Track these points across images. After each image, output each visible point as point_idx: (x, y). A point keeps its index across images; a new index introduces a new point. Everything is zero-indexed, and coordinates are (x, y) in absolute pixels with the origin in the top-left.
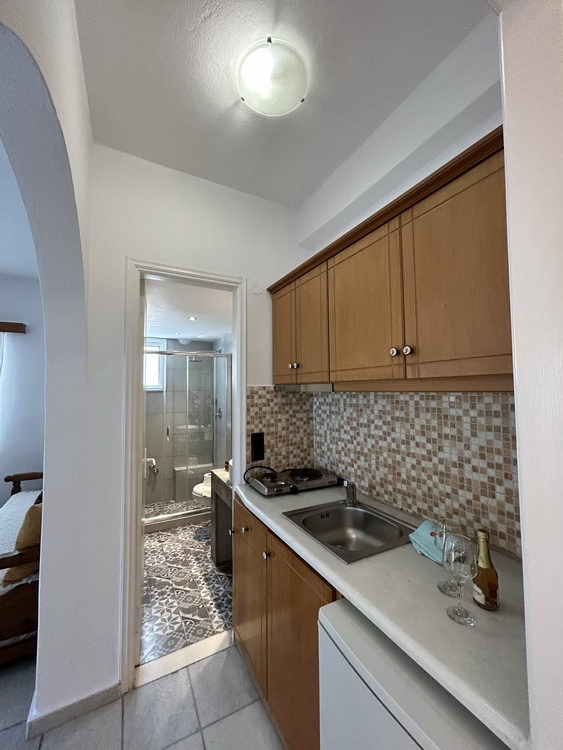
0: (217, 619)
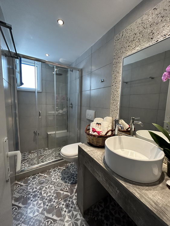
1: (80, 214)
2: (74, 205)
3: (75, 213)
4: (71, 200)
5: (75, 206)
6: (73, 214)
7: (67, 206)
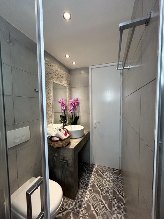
0: (95, 168)
1: (78, 193)
2: (76, 202)
3: (80, 197)
4: (75, 208)
5: (77, 200)
6: (81, 198)
7: (80, 206)
